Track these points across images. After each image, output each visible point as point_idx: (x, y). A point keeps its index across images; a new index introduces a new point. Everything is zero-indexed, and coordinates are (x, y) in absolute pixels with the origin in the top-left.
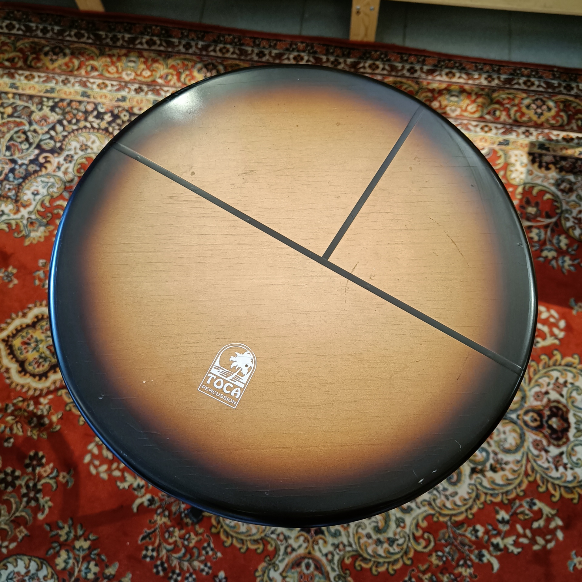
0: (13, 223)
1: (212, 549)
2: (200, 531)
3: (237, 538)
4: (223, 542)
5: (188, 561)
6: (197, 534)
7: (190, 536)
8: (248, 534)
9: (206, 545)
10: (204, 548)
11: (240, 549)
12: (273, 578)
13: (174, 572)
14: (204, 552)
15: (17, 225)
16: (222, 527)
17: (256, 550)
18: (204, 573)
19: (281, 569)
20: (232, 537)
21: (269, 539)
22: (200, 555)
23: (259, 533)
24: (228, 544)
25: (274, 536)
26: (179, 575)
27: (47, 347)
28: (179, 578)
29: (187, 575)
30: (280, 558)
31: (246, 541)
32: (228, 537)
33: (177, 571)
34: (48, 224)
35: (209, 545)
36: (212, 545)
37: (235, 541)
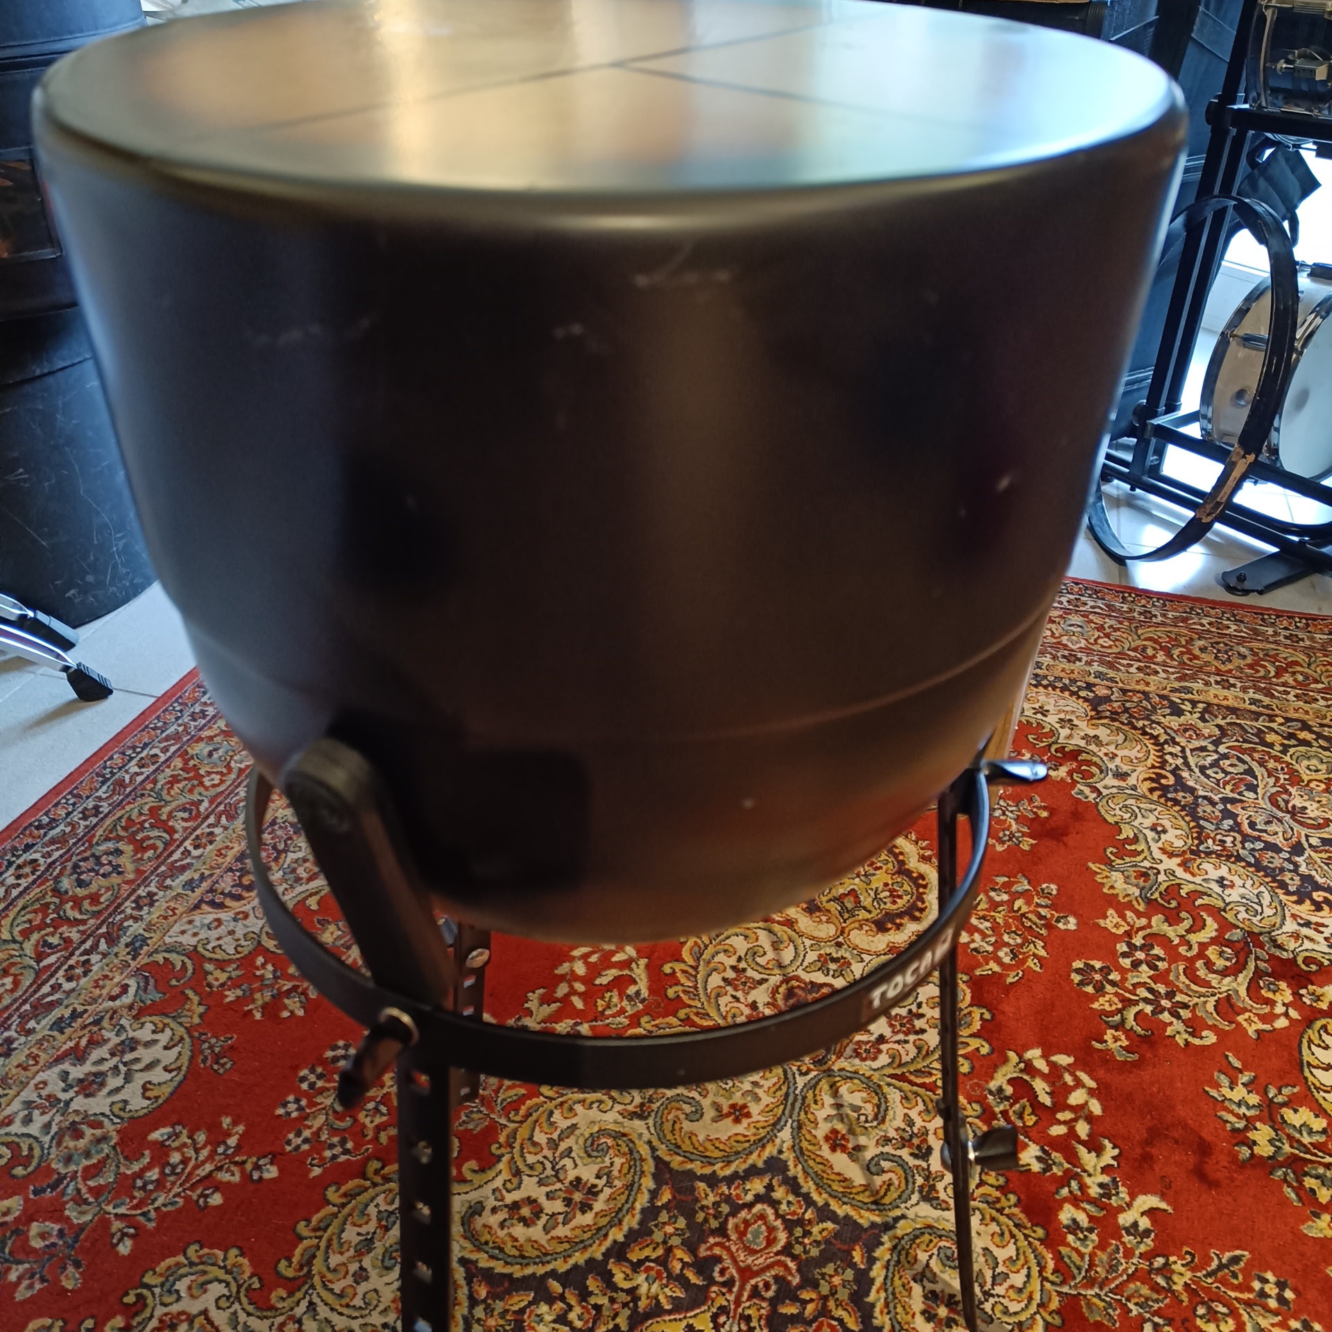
0: (1141, 846)
1: (334, 1157)
2: (383, 1138)
3: (335, 1215)
4: (339, 1184)
5: (332, 1106)
6: (379, 1128)
7: (382, 1114)
8: (335, 1242)
9: (350, 1145)
10: (343, 1142)
11: (308, 1220)
12: (205, 1291)
13: (320, 1077)
14: (335, 1140)
15: (1136, 853)
16: (375, 1185)
17: (289, 1259)
18: (291, 1136)
19: (214, 1314)
20: (343, 1205)
21: (299, 1295)
22: (334, 1131)
23: (324, 1269)
24: (331, 1194)
25: (300, 1310)
26: (312, 1085)
27: (853, 890)
28: (305, 1086)
29: (304, 1102)
30: (242, 1317)
31: (320, 1238)
32: (345, 1195)
33: (320, 1084)
34: (1150, 902)
35: (346, 1152)
36: (343, 1158)
37: (331, 1209)
